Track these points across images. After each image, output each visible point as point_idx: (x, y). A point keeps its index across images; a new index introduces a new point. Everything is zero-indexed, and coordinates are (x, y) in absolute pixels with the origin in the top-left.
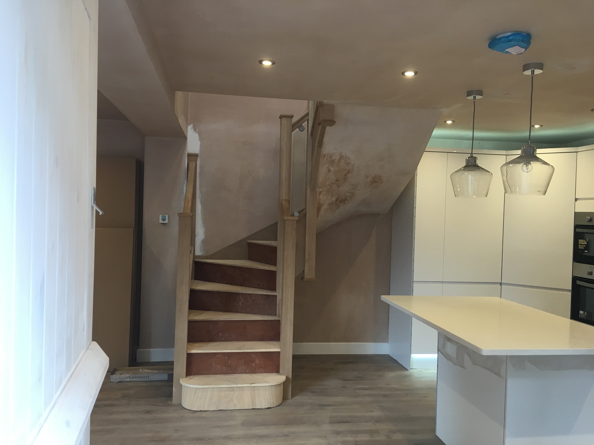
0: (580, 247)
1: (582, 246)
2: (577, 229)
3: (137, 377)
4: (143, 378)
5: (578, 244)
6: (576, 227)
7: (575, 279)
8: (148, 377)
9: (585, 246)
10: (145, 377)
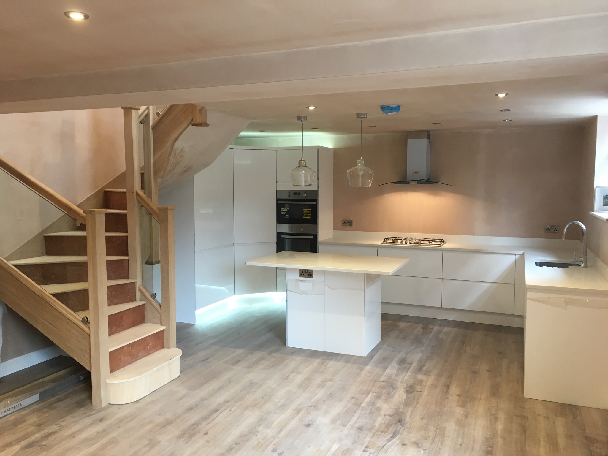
0: (282, 213)
1: (284, 212)
2: (279, 202)
3: (9, 409)
4: (15, 407)
5: (280, 211)
6: (278, 200)
7: (279, 234)
8: (21, 404)
9: (286, 212)
10: (18, 406)
